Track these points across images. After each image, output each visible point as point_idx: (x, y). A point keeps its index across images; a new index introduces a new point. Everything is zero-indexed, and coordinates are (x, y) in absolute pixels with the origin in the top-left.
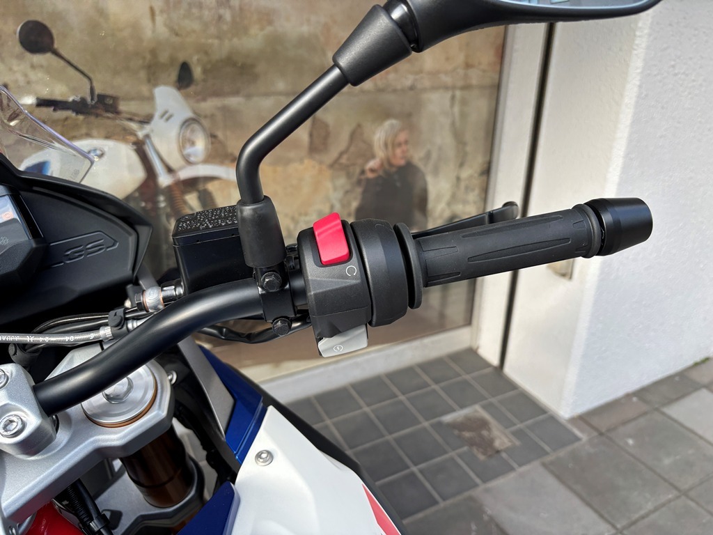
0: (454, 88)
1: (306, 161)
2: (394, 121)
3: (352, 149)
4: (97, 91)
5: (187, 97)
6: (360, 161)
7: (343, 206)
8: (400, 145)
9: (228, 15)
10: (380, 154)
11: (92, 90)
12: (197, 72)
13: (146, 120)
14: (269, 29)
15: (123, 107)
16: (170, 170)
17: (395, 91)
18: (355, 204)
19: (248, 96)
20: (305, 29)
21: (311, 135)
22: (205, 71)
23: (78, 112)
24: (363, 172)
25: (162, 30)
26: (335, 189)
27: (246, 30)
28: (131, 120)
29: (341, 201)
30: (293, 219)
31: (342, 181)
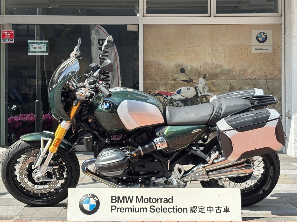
0: (267, 79)
4: (190, 79)
5: (205, 80)
9: (213, 66)
11: (189, 79)
12: (207, 76)
13: (198, 84)
14: (221, 68)
15: (194, 81)
16: (201, 93)
17: (250, 80)
19: (217, 80)
20: (229, 68)
21: (230, 88)
22: (208, 76)
23: (187, 82)
25: (202, 69)
27: (217, 68)
28: (195, 84)
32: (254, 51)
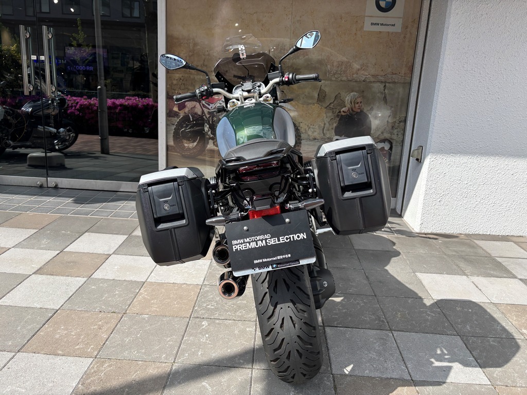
0: (385, 82)
1: (315, 104)
2: (355, 93)
3: (335, 102)
6: (338, 107)
7: (330, 125)
8: (358, 103)
10: (348, 106)
11: (249, 73)
14: (307, 57)
17: (356, 81)
18: (335, 125)
20: (320, 57)
21: (319, 95)
24: (340, 112)
26: (326, 117)
27: (298, 57)
29: (329, 122)
30: (308, 126)
31: (330, 114)
32: (368, 27)
